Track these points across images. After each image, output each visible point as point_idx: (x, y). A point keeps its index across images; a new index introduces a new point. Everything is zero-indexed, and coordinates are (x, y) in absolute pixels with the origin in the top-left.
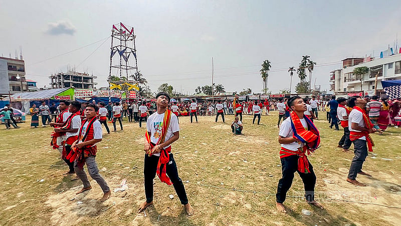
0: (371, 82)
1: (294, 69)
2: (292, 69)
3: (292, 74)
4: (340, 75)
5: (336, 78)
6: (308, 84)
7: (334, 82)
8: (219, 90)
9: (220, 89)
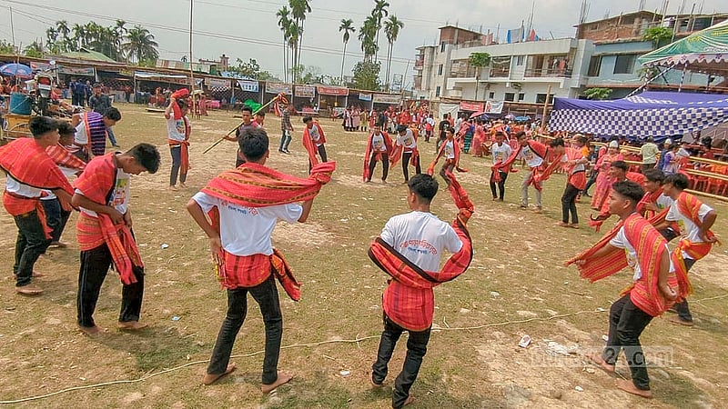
0: (489, 85)
1: (351, 26)
2: (347, 25)
3: (346, 37)
4: (432, 59)
5: (426, 62)
6: (377, 68)
7: (421, 71)
8: (139, 46)
9: (141, 41)
